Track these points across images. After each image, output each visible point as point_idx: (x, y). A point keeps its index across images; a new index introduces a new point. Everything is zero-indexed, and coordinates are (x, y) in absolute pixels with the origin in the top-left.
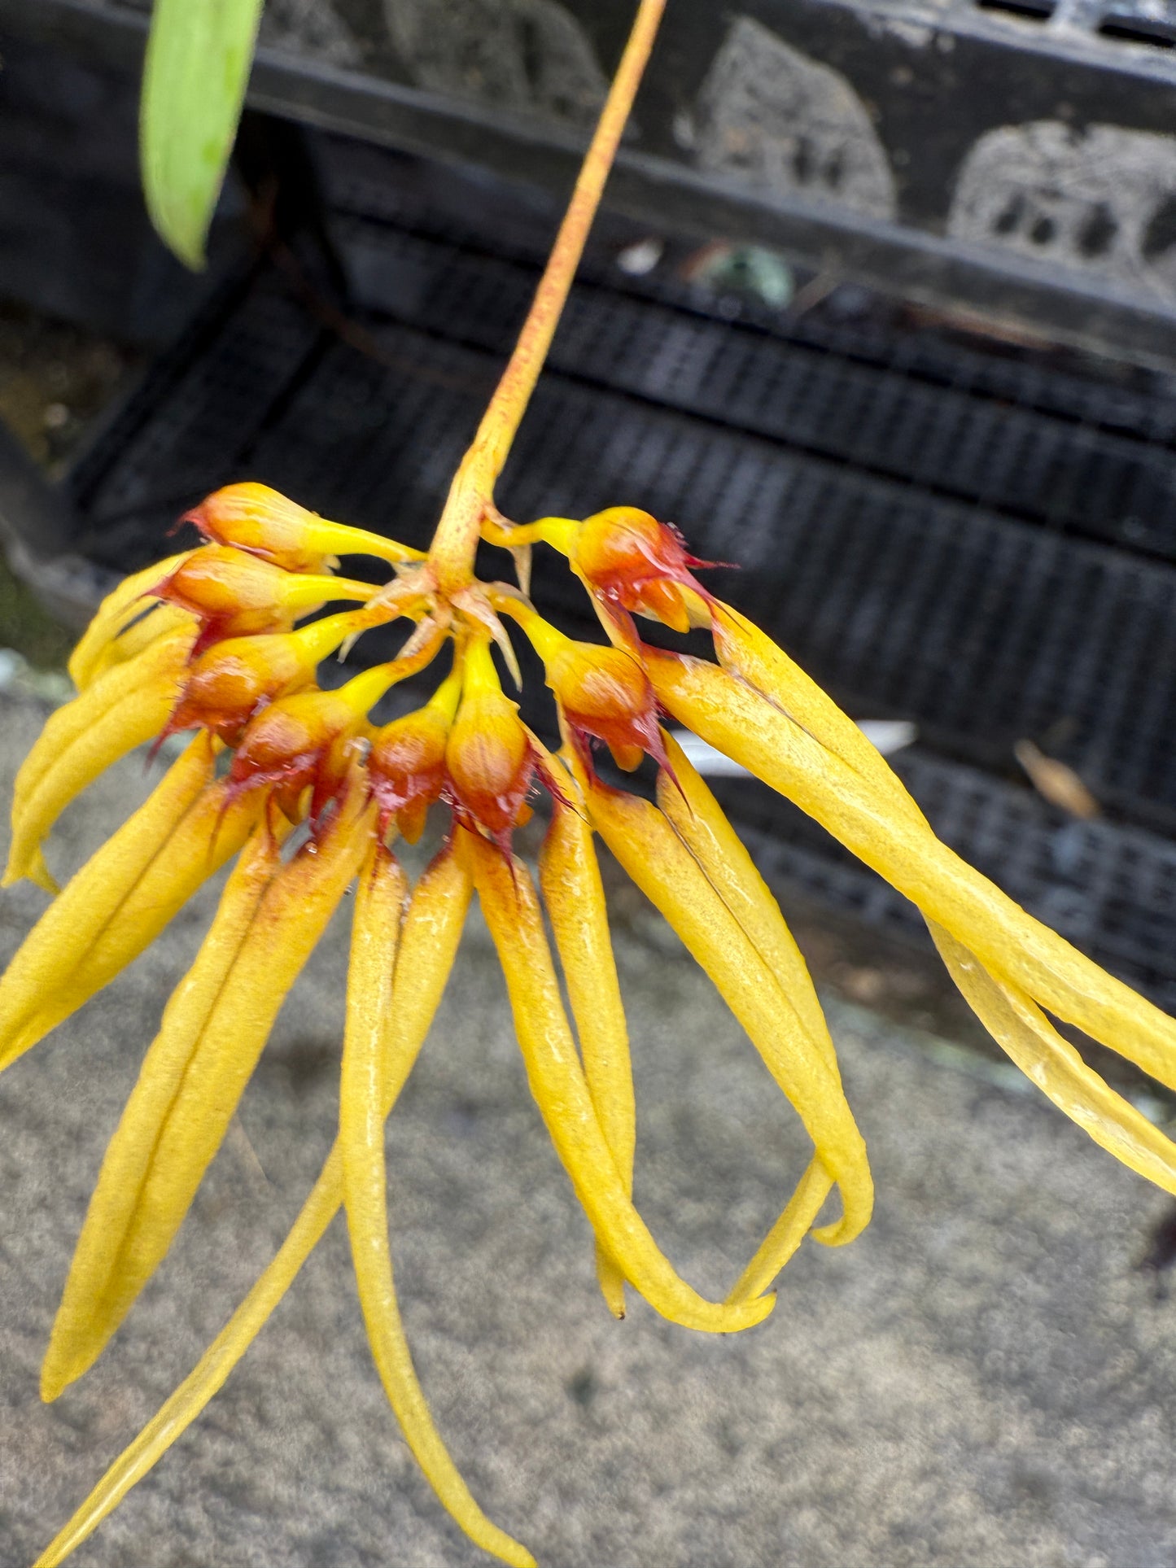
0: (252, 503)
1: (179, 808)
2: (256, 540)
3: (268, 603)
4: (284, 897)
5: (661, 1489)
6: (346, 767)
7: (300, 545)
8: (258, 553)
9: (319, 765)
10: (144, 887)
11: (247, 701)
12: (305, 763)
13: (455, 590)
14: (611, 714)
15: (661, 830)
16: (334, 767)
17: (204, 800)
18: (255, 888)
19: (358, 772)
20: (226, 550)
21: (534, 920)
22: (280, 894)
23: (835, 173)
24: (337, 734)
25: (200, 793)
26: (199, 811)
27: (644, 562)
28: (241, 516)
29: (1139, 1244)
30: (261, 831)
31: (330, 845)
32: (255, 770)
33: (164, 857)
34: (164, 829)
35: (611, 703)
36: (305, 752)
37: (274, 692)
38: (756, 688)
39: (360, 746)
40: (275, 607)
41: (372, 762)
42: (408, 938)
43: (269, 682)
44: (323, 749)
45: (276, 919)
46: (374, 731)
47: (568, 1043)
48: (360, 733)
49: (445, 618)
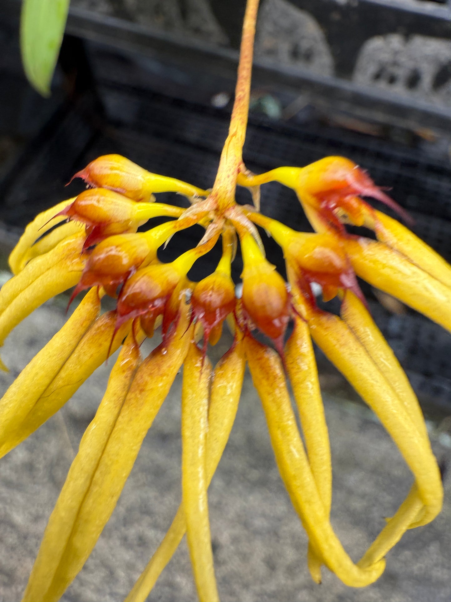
0: (116, 165)
1: (82, 331)
2: (117, 184)
3: (126, 217)
4: (147, 378)
6: (178, 306)
7: (140, 187)
8: (120, 191)
9: (166, 304)
10: (63, 374)
11: (124, 270)
12: (158, 303)
13: (226, 209)
16: (173, 304)
17: (96, 326)
18: (128, 373)
19: (185, 309)
20: (101, 190)
21: (282, 384)
22: (144, 376)
23: (308, 56)
24: (174, 287)
25: (93, 322)
26: (93, 331)
27: (349, 186)
28: (109, 172)
30: (129, 340)
31: (171, 348)
32: (133, 309)
33: (74, 357)
34: (74, 343)
36: (160, 297)
37: (138, 265)
38: (403, 255)
39: (187, 292)
40: (129, 220)
41: (194, 301)
42: (214, 397)
43: (136, 259)
44: (168, 296)
45: (142, 391)
46: (192, 284)
47: (302, 449)
48: (185, 287)
49: (220, 224)
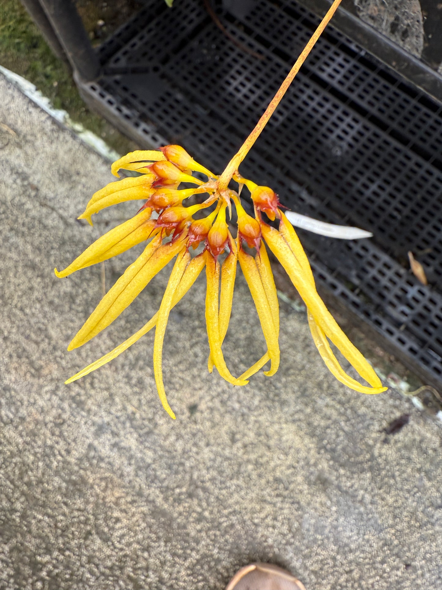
0: (178, 152)
1: (140, 223)
2: (176, 162)
4: (161, 253)
5: (208, 445)
6: (184, 227)
7: (187, 166)
8: (176, 165)
9: (177, 226)
10: (127, 239)
11: (165, 205)
12: (174, 225)
13: (221, 190)
14: (249, 236)
15: (254, 266)
16: (181, 227)
17: (147, 223)
18: (154, 249)
19: (186, 230)
20: (168, 162)
21: (218, 277)
22: (160, 252)
23: (405, 34)
24: (184, 219)
25: (146, 221)
26: (145, 225)
27: (267, 204)
28: (174, 155)
29: (385, 424)
30: (159, 235)
31: (175, 244)
32: (163, 223)
33: (134, 233)
34: (136, 227)
35: (250, 234)
36: (176, 222)
37: (172, 205)
38: (285, 240)
39: (188, 224)
40: (176, 180)
41: (190, 228)
42: (187, 272)
43: (171, 202)
44: (179, 223)
45: (157, 258)
46: (193, 221)
47: (217, 307)
48: (189, 220)
49: (217, 196)
